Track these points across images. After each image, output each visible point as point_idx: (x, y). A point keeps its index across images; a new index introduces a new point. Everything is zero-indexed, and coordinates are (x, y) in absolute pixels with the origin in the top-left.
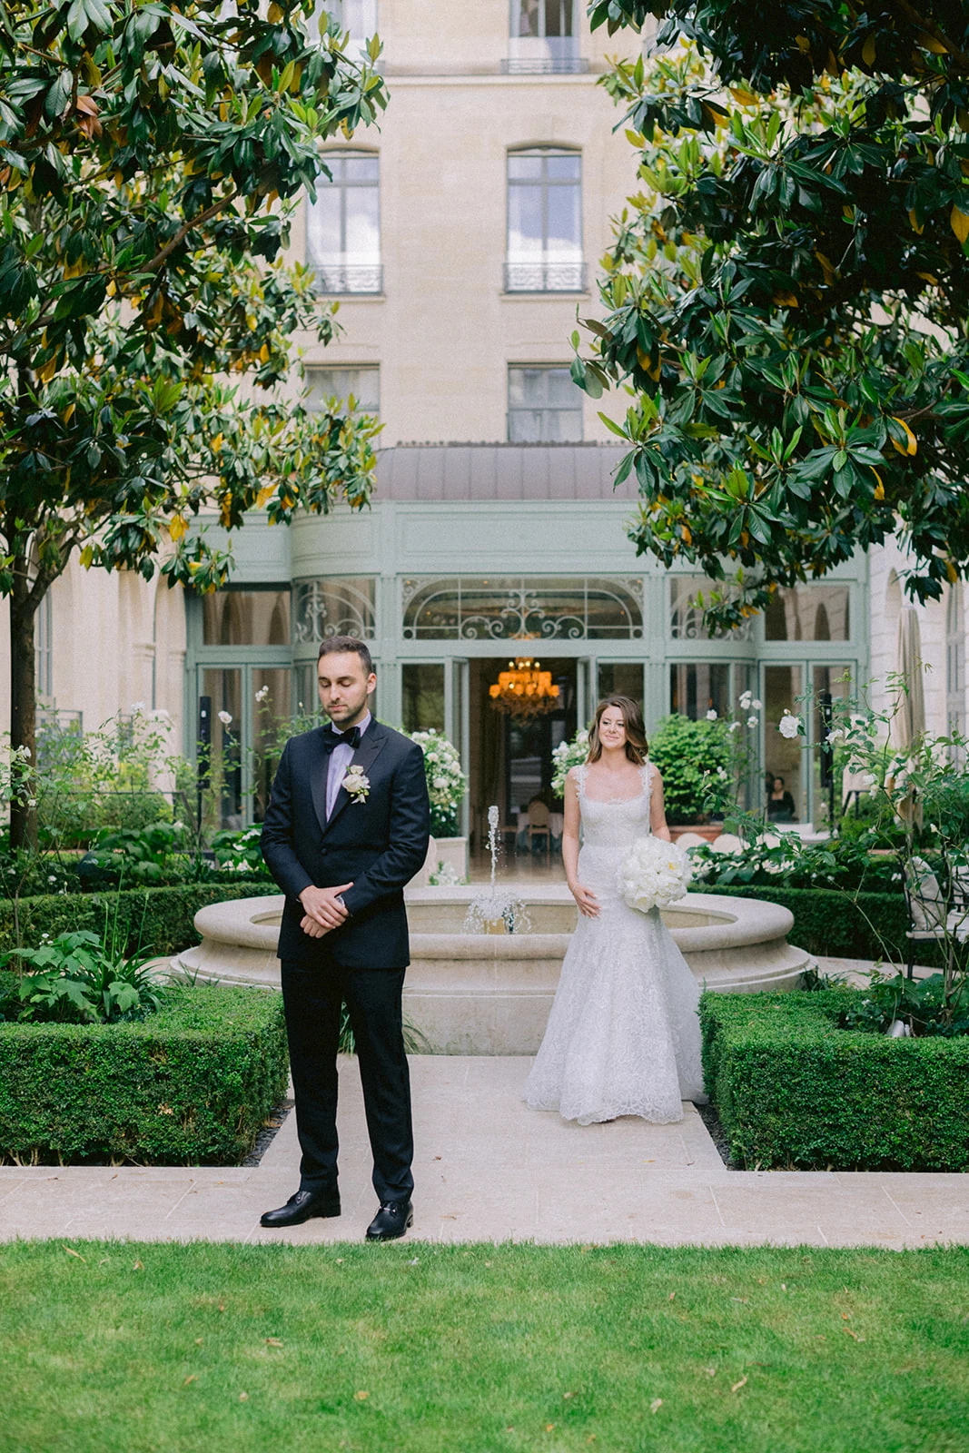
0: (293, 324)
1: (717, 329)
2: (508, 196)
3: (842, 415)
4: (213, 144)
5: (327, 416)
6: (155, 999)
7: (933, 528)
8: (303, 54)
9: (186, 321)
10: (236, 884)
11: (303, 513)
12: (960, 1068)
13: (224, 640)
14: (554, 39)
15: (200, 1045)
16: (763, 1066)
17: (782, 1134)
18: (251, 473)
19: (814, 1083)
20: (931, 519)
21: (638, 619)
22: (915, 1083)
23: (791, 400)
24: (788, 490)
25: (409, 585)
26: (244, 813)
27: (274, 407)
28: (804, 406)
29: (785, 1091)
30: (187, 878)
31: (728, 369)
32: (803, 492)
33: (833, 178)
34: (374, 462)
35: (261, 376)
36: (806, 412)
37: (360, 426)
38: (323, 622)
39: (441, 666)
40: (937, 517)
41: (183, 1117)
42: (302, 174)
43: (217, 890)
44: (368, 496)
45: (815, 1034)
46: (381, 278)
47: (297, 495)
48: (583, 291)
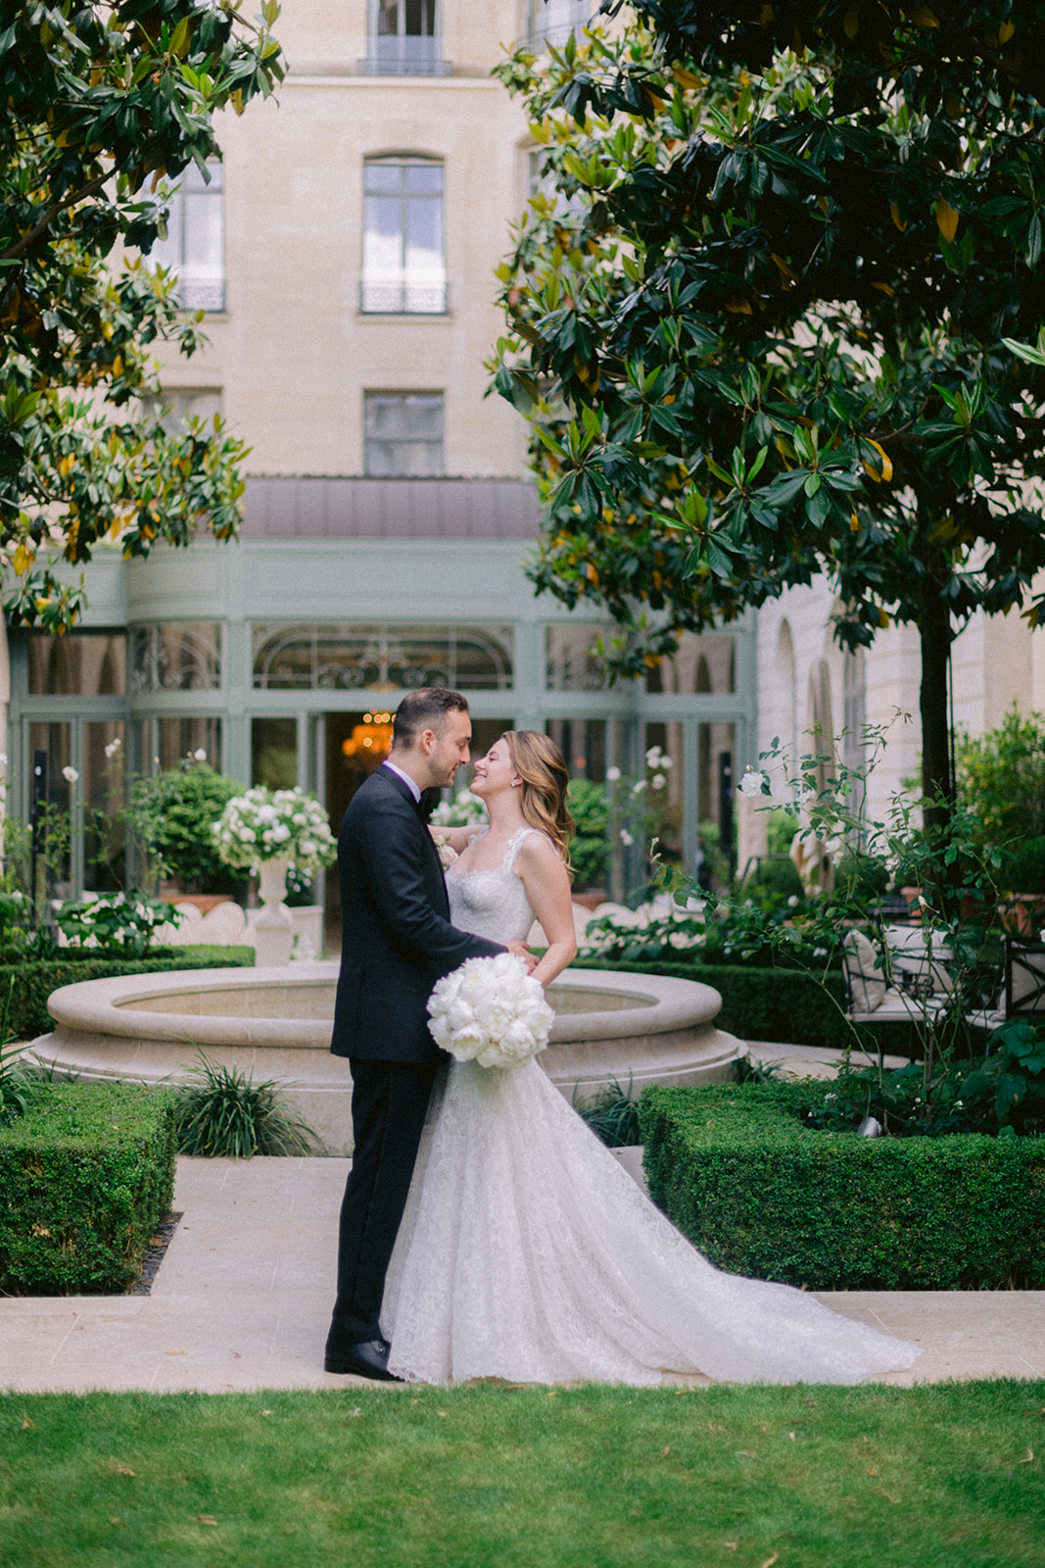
0: (151, 335)
1: (667, 337)
2: (364, 208)
3: (814, 434)
4: (90, 111)
5: (190, 438)
6: (21, 1099)
7: (867, 569)
8: (194, 14)
9: (45, 320)
10: (86, 962)
11: (162, 548)
12: (952, 1172)
13: (50, 690)
14: (414, 39)
15: (82, 1154)
16: (730, 1172)
17: (752, 1249)
18: (106, 498)
19: (788, 1191)
20: (867, 559)
21: (508, 669)
22: (901, 1190)
23: (751, 417)
24: (751, 518)
25: (258, 631)
26: (73, 881)
27: (129, 426)
28: (766, 425)
29: (756, 1201)
30: (28, 955)
31: (678, 382)
32: (769, 519)
33: (811, 165)
34: (242, 489)
35: (114, 392)
36: (768, 431)
37: (226, 450)
38: (163, 670)
39: (292, 723)
40: (871, 557)
41: (61, 1239)
42: (194, 149)
43: (64, 969)
44: (237, 528)
45: (784, 1136)
46: (224, 295)
47: (159, 525)
48: (446, 313)
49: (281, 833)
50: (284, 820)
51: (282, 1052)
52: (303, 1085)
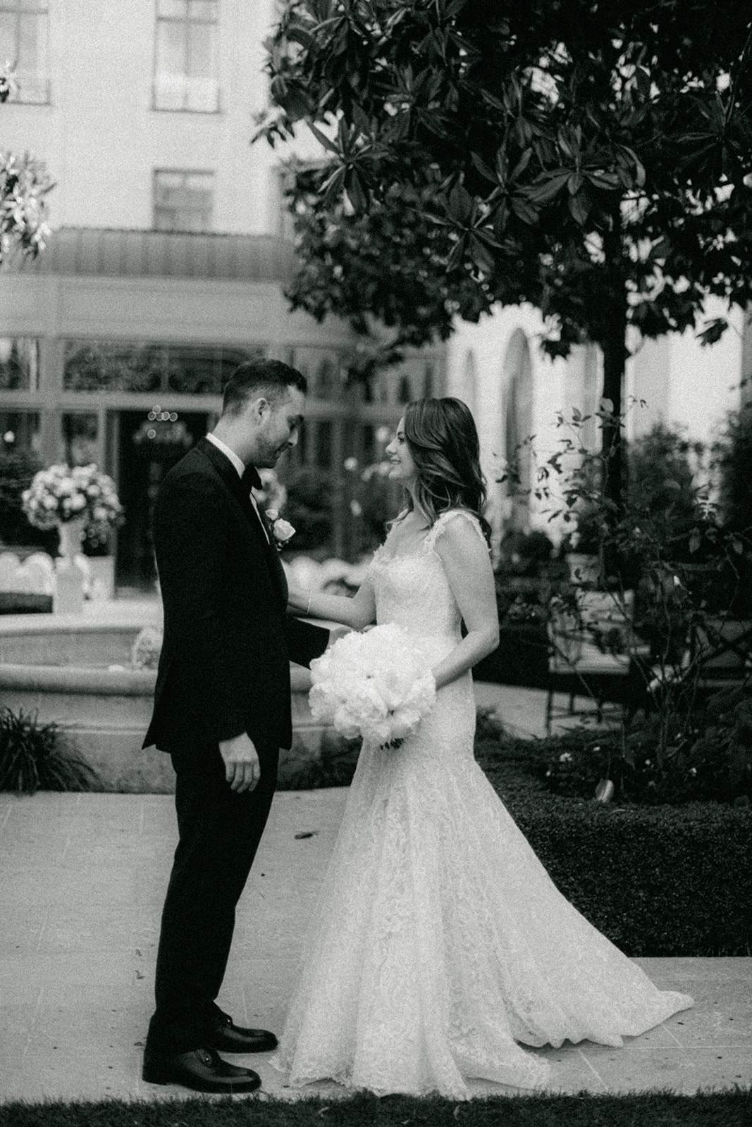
1: (435, 46)
2: (156, 30)
12: (699, 844)
22: (651, 861)
23: (512, 121)
24: (513, 215)
28: (526, 130)
31: (444, 89)
32: (530, 216)
36: (529, 135)
39: (95, 417)
46: (48, 92)
48: (218, 112)
49: (77, 502)
50: (81, 491)
51: (67, 698)
52: (83, 728)
